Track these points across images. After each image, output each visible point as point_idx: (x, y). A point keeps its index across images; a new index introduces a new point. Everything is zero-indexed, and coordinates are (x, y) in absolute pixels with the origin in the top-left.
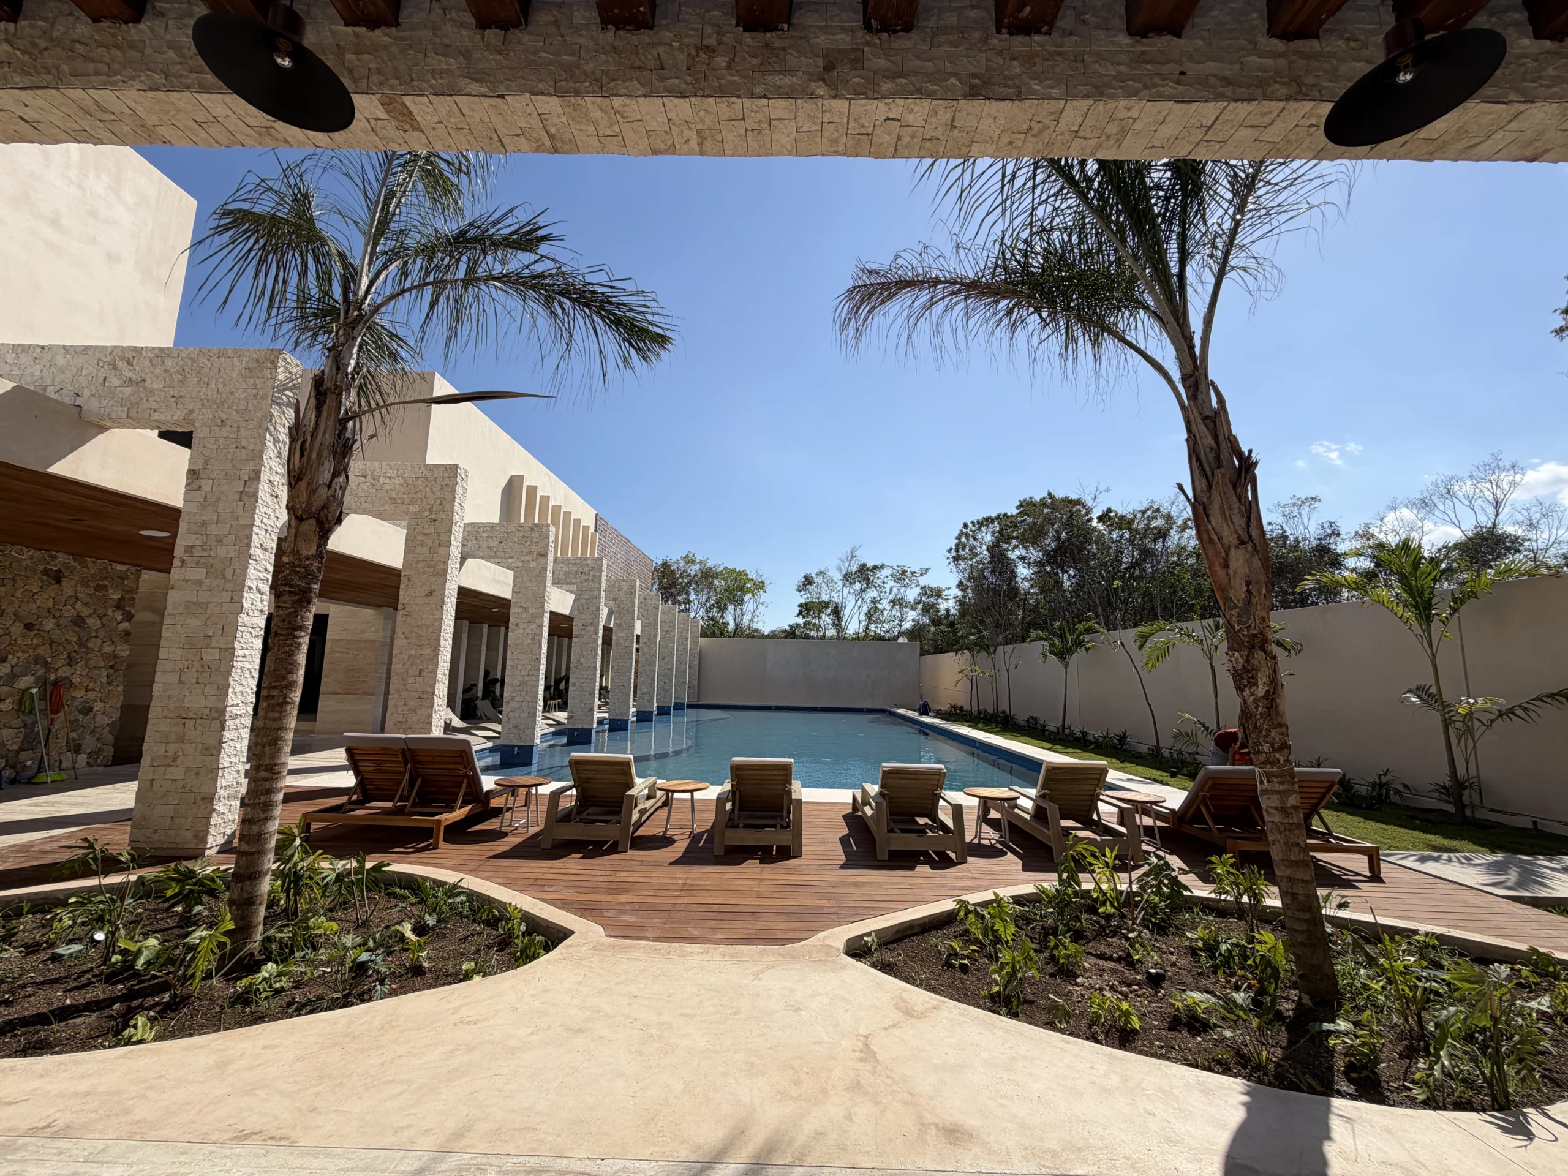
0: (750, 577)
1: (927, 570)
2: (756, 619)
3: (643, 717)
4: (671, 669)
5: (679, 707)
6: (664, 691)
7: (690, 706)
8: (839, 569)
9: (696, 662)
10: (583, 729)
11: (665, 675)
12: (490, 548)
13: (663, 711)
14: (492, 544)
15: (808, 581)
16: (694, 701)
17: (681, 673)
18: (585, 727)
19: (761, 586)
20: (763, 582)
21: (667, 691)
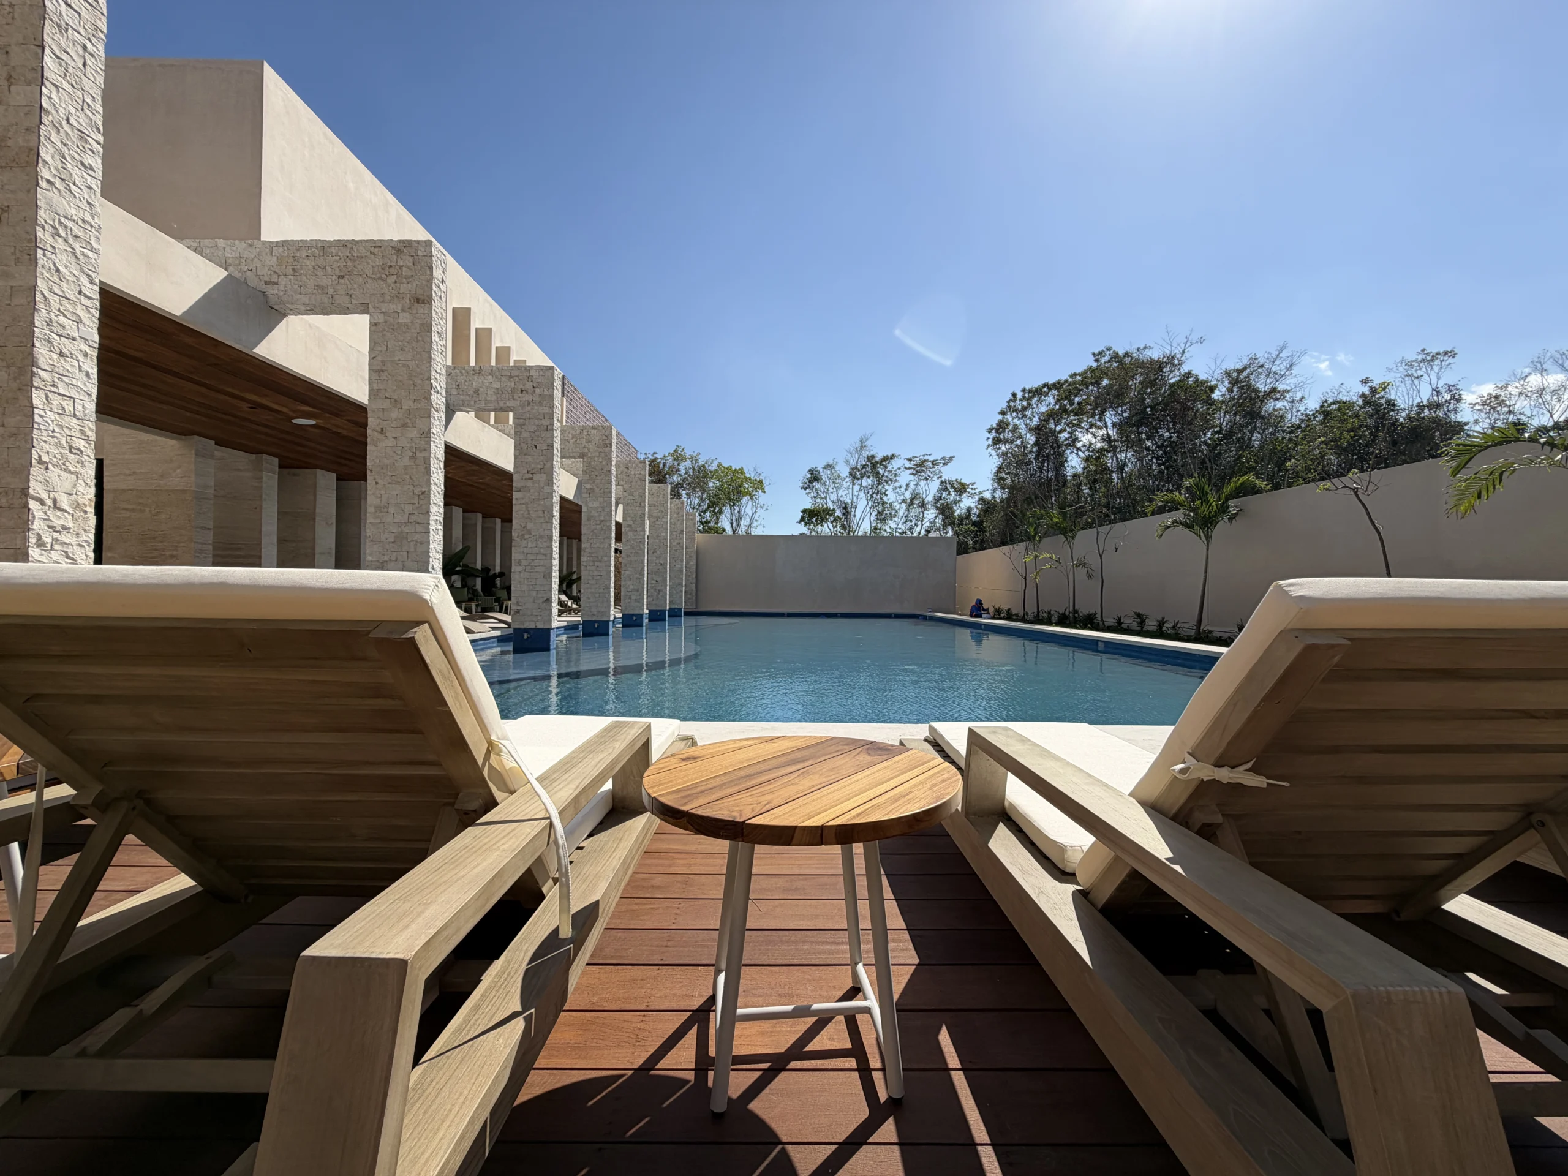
0: (748, 475)
1: (951, 459)
2: (755, 524)
3: (631, 621)
4: (664, 565)
5: (675, 613)
6: (656, 591)
7: (687, 614)
8: (848, 462)
9: (693, 563)
10: (536, 630)
11: (657, 572)
12: (321, 288)
13: (656, 617)
14: (325, 281)
15: (814, 477)
16: (692, 608)
17: (676, 573)
18: (540, 626)
19: (759, 485)
20: (761, 482)
21: (660, 592)
